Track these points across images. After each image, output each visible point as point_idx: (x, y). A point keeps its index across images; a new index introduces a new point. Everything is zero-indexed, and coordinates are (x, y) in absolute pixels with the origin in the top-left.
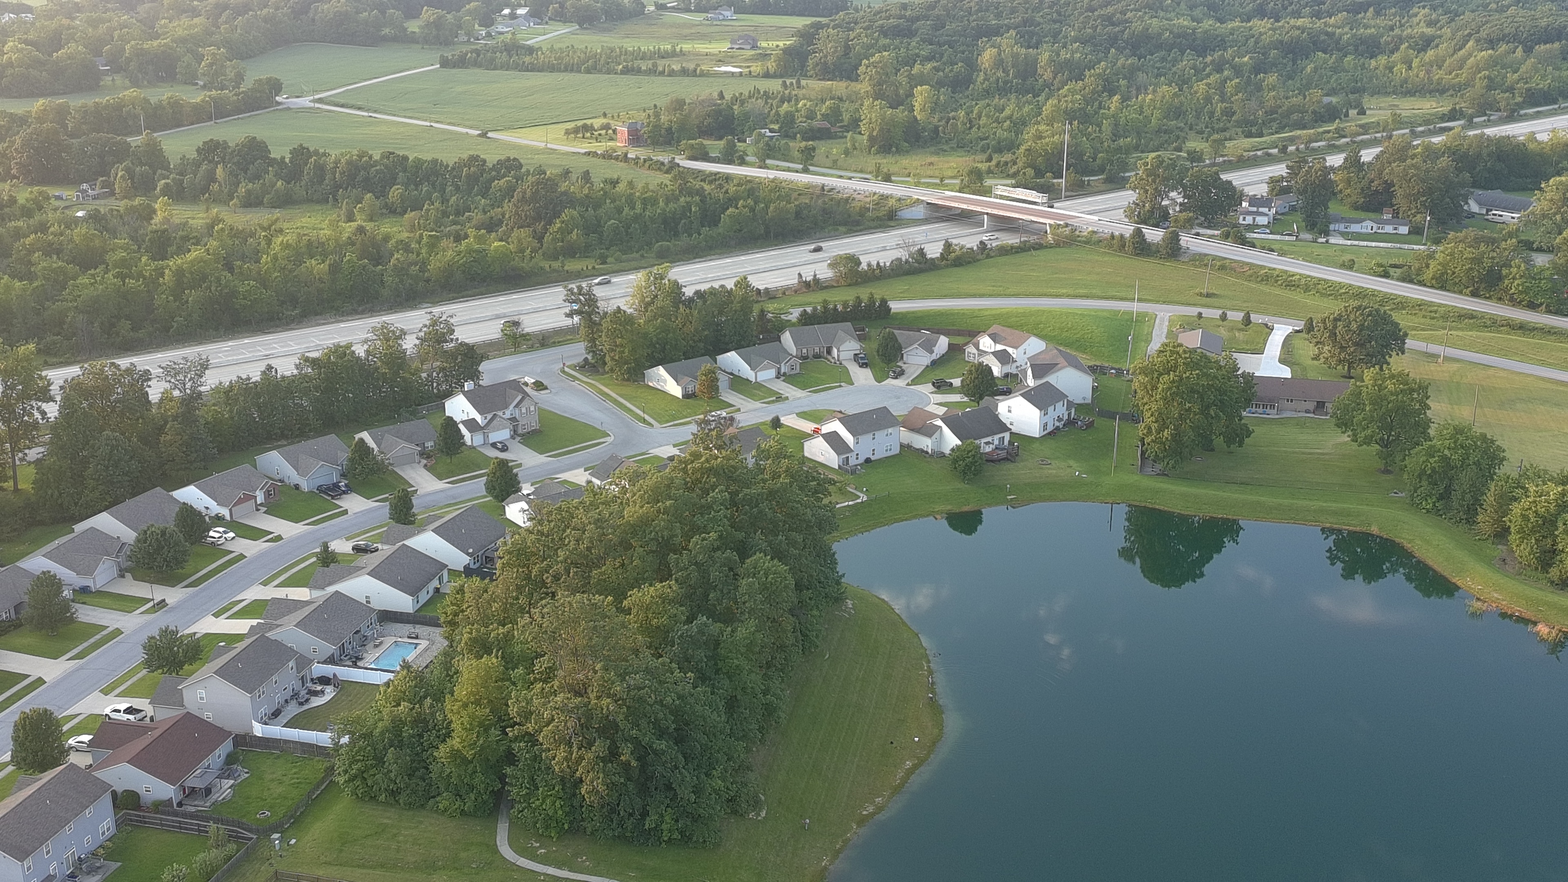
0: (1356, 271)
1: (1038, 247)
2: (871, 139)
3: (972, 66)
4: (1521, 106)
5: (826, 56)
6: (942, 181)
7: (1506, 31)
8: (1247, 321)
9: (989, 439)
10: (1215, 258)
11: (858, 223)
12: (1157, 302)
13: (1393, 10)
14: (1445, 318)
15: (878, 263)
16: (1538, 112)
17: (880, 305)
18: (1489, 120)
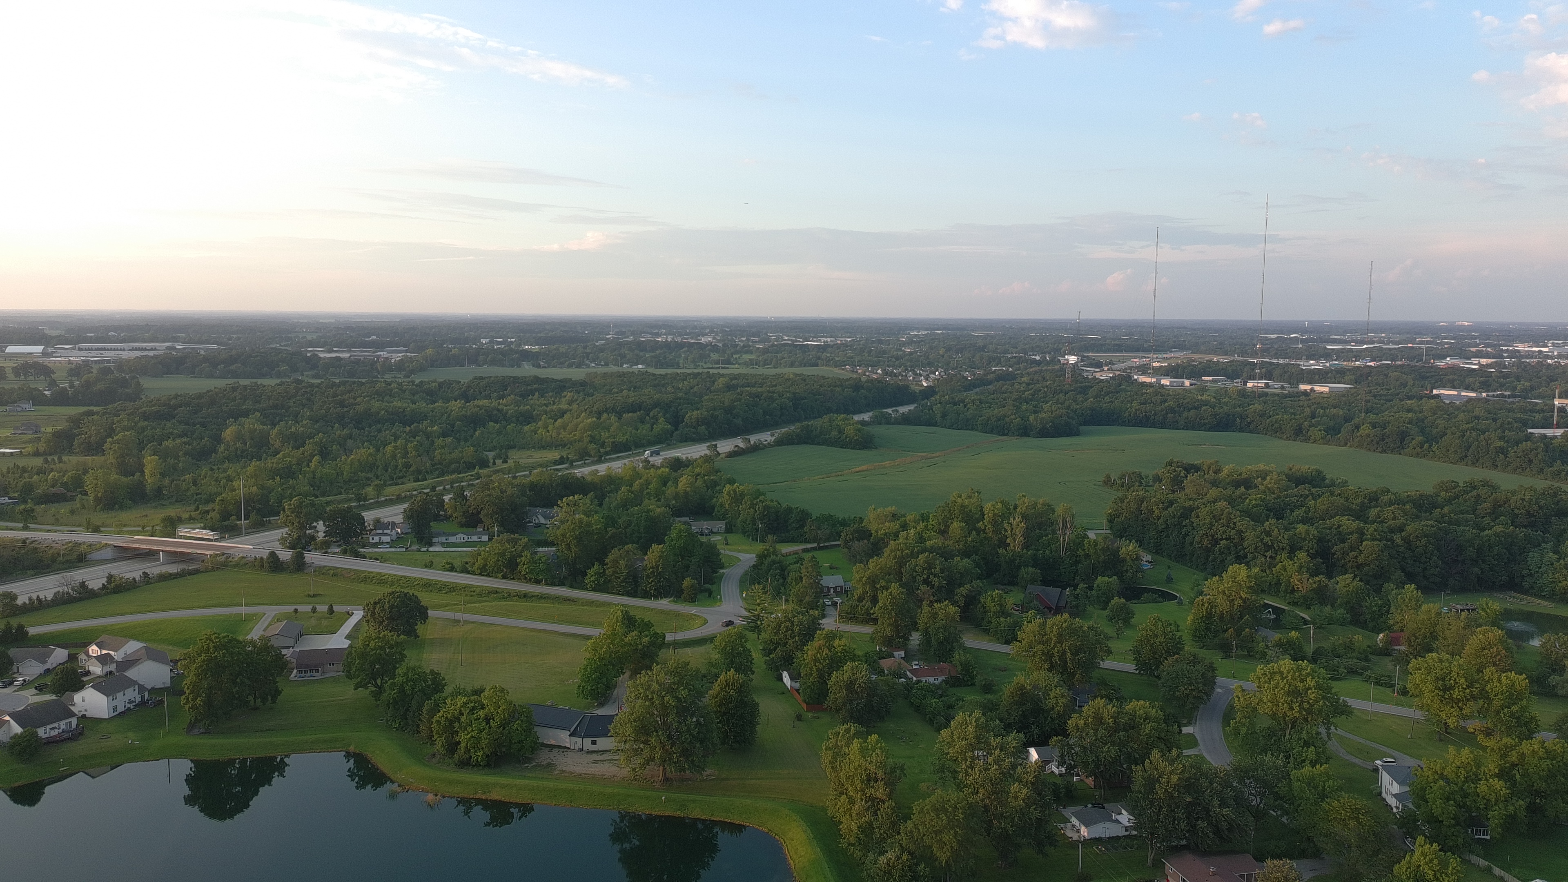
0: (434, 569)
1: (196, 572)
2: (96, 499)
3: (218, 439)
4: (607, 453)
5: (90, 437)
6: (143, 528)
7: (608, 406)
8: (331, 611)
9: (56, 725)
10: (331, 568)
11: (48, 566)
12: (271, 604)
13: (551, 394)
14: (480, 595)
15: (38, 597)
16: (619, 457)
17: (17, 630)
18: (585, 463)
